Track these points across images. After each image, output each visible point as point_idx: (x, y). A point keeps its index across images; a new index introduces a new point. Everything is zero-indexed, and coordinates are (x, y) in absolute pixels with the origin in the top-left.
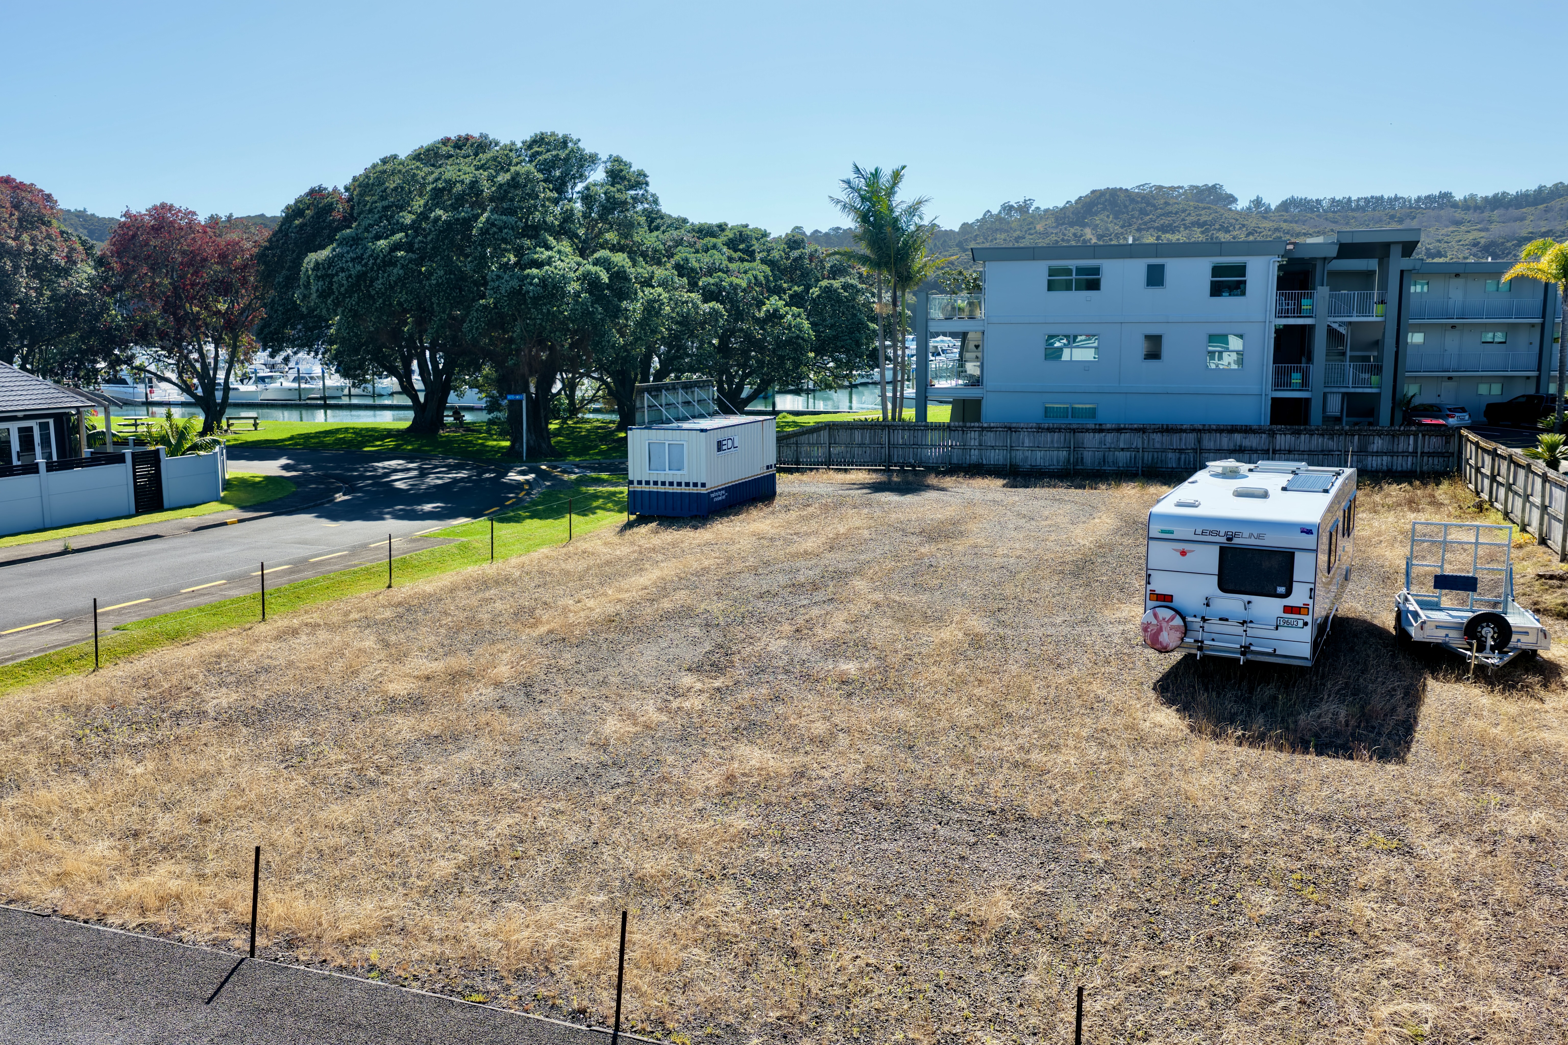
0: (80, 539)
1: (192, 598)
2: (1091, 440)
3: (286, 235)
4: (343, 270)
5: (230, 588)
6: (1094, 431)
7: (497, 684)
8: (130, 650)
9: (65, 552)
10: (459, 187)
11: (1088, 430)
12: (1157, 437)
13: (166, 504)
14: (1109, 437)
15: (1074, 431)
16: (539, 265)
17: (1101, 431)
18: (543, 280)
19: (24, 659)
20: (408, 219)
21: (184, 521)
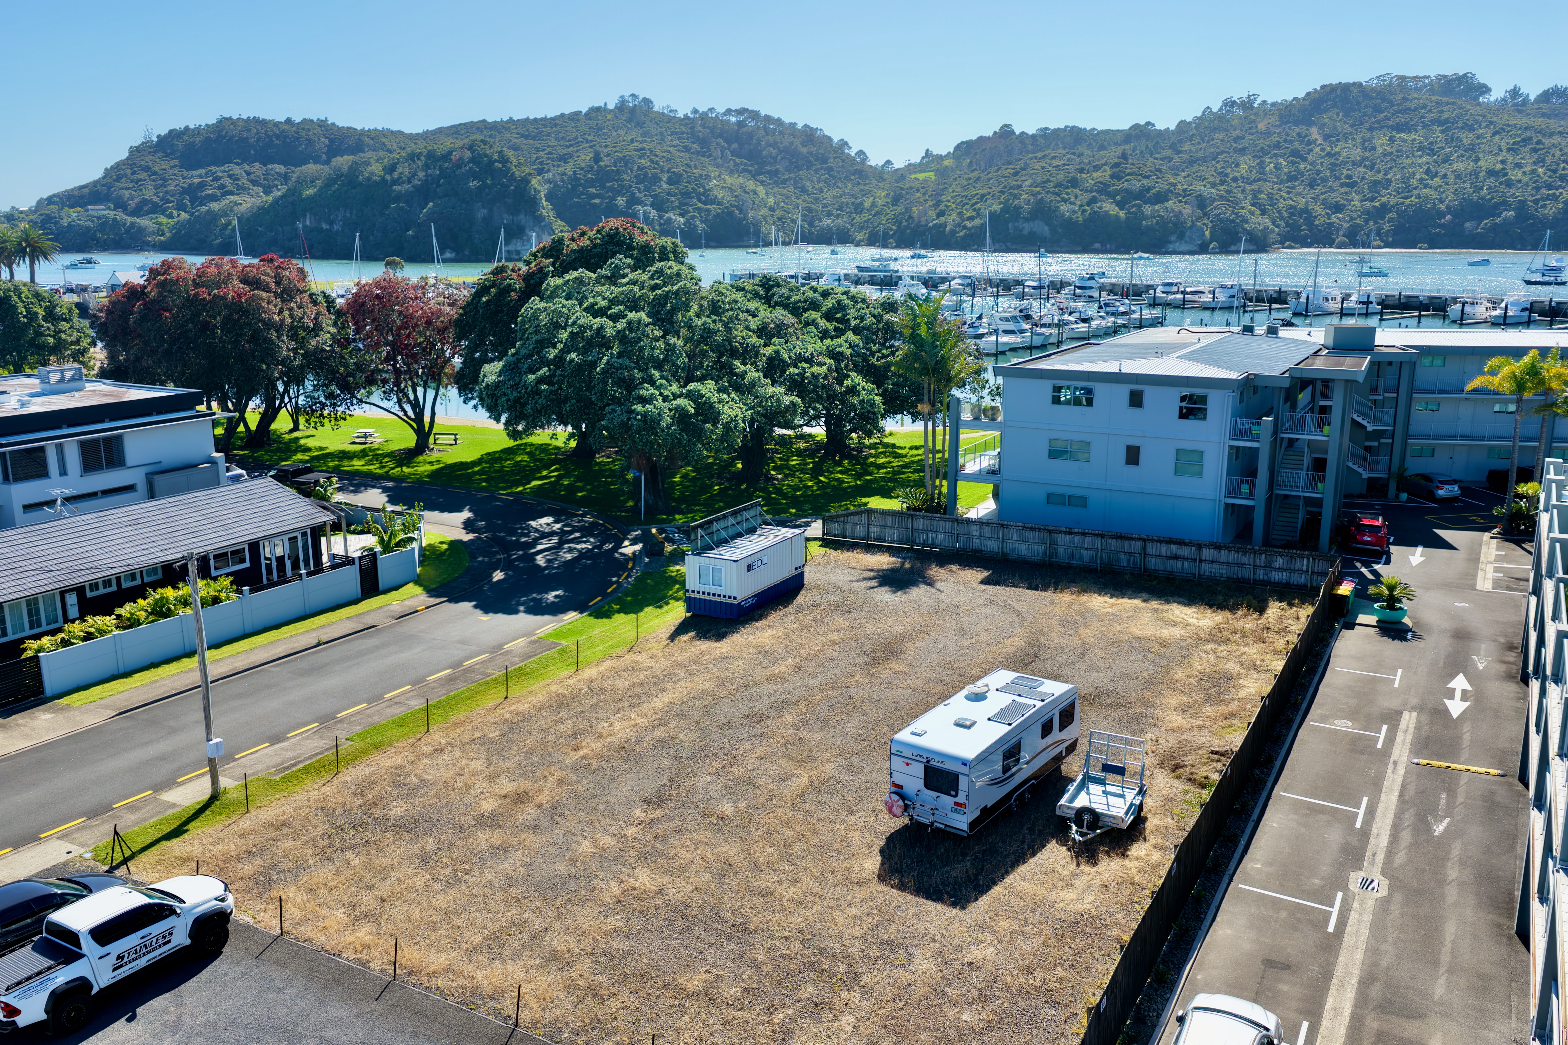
0: (327, 630)
1: (390, 706)
2: (1063, 539)
3: (476, 308)
4: (505, 394)
5: (412, 697)
6: (1065, 533)
7: (539, 806)
8: (355, 757)
9: (318, 644)
10: (589, 333)
11: (1060, 532)
12: (1112, 542)
13: (382, 585)
14: (1077, 539)
15: (1050, 532)
16: (644, 400)
17: (1070, 533)
18: (645, 415)
19: (301, 766)
20: (552, 353)
21: (392, 608)
